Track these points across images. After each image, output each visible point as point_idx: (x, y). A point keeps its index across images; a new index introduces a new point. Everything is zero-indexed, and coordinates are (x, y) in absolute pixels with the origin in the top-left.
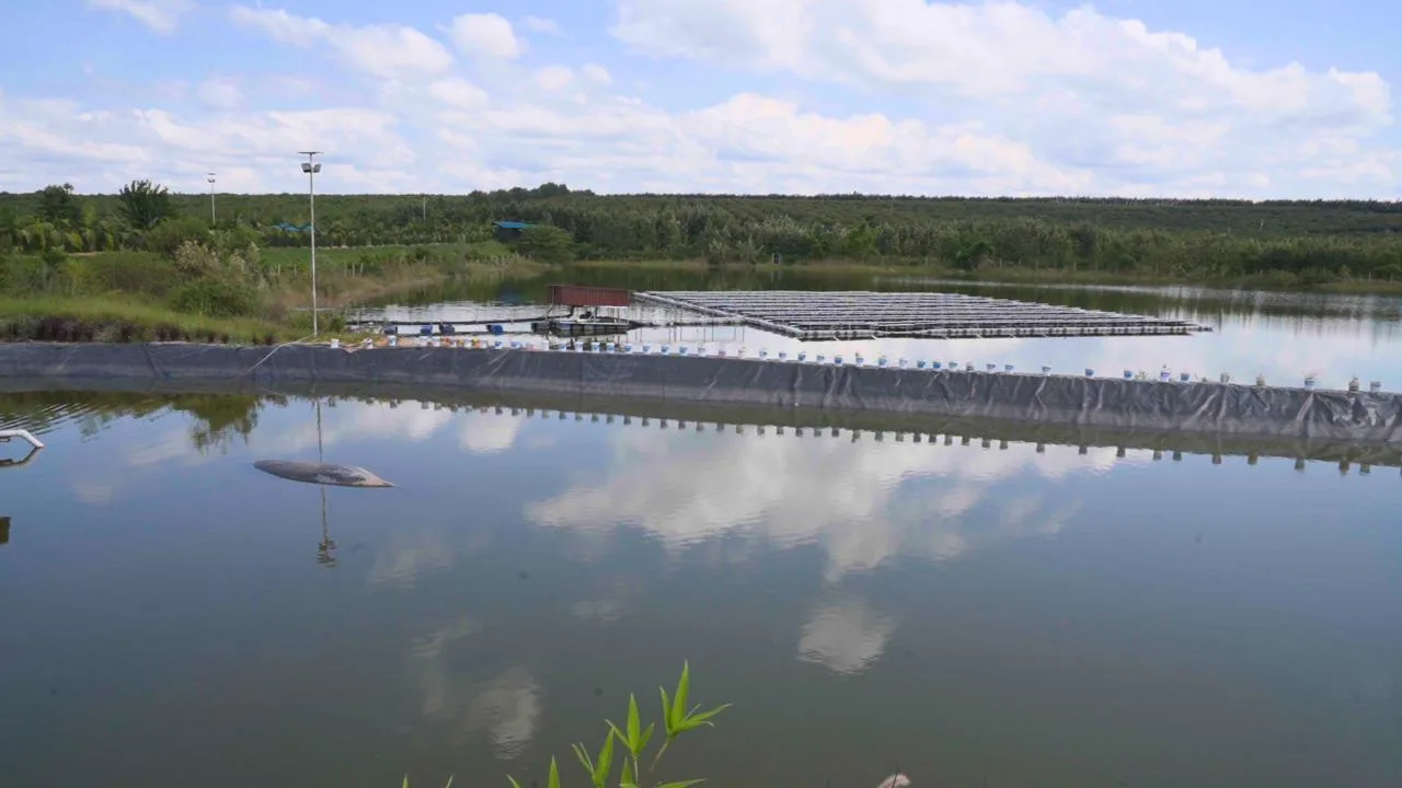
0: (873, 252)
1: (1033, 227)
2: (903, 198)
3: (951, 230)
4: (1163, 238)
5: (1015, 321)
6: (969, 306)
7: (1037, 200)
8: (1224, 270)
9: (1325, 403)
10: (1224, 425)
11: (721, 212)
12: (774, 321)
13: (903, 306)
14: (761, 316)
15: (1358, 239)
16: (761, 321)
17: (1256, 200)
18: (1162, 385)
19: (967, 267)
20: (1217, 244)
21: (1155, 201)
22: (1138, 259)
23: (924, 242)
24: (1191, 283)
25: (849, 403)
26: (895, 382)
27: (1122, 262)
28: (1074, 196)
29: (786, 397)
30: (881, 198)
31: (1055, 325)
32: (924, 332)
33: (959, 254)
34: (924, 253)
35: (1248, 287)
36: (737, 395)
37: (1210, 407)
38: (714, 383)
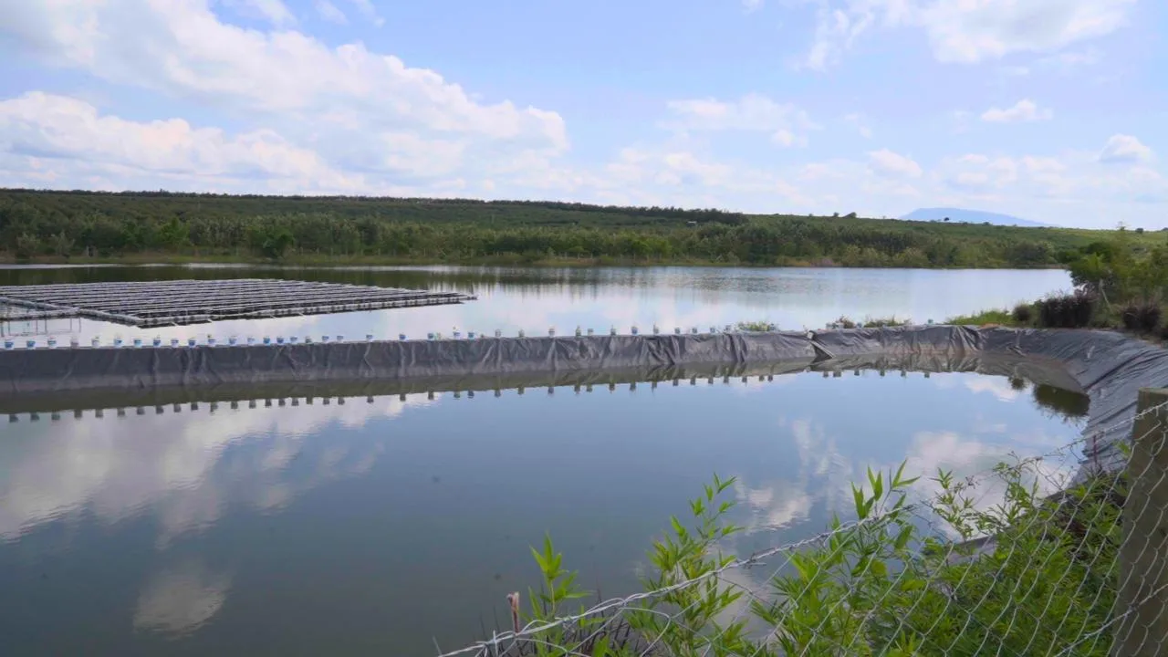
0: (188, 245)
1: (327, 220)
2: (208, 196)
3: (257, 222)
4: (427, 229)
5: (330, 300)
6: (287, 289)
7: (325, 198)
8: (473, 252)
9: (563, 346)
10: (502, 367)
11: (25, 207)
12: (111, 311)
13: (230, 292)
14: (95, 307)
15: (556, 228)
16: (96, 311)
17: (487, 200)
18: (456, 342)
19: (274, 256)
20: (466, 233)
21: (416, 200)
22: (411, 246)
23: (233, 235)
24: (450, 262)
25: (207, 380)
26: (246, 357)
27: (400, 248)
28: (353, 195)
29: (146, 379)
30: (187, 195)
31: (361, 301)
32: (255, 313)
33: (265, 245)
34: (234, 244)
35: (489, 265)
36: (96, 382)
37: (491, 355)
38: (69, 373)
